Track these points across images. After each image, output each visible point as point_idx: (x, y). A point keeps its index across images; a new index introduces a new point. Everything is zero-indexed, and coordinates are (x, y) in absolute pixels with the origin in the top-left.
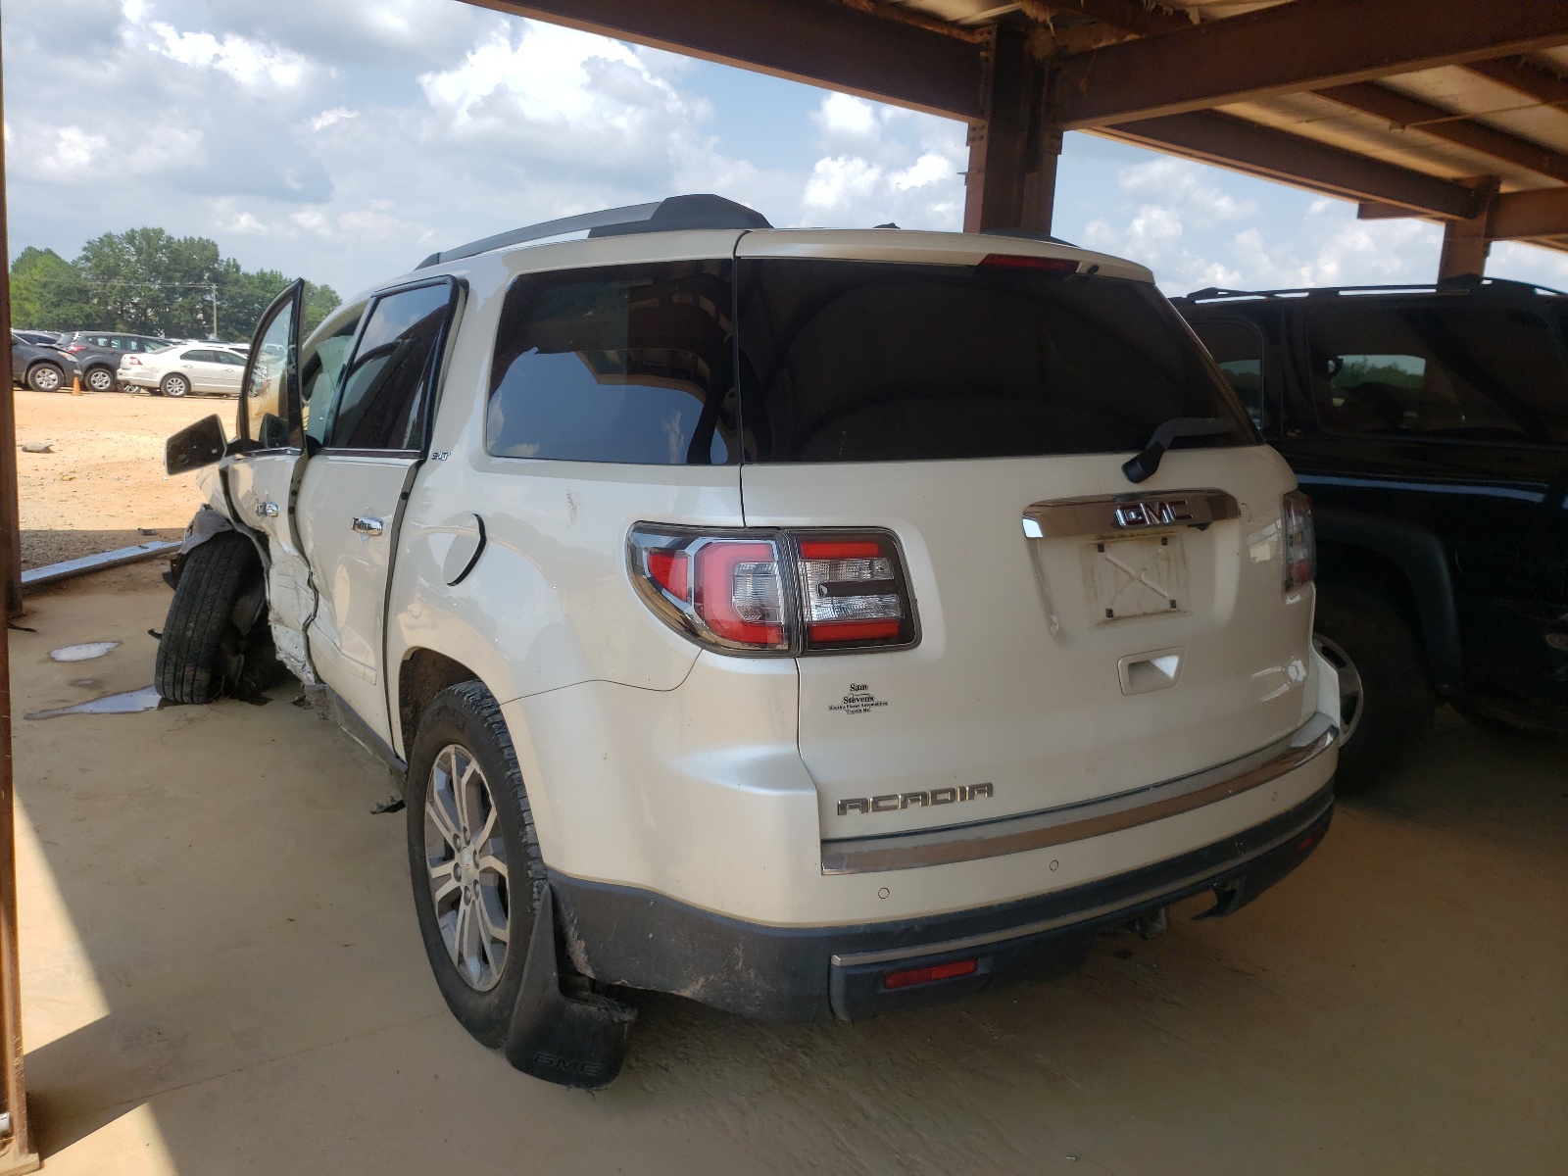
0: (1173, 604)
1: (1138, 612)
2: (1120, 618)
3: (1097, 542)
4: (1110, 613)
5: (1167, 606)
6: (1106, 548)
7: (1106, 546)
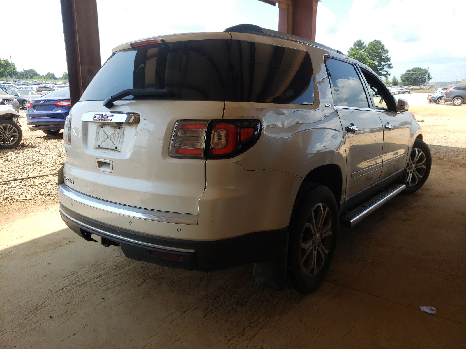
0: (116, 148)
1: (106, 147)
2: (102, 148)
3: (101, 125)
4: (99, 146)
5: (114, 148)
6: (103, 128)
7: (104, 126)
